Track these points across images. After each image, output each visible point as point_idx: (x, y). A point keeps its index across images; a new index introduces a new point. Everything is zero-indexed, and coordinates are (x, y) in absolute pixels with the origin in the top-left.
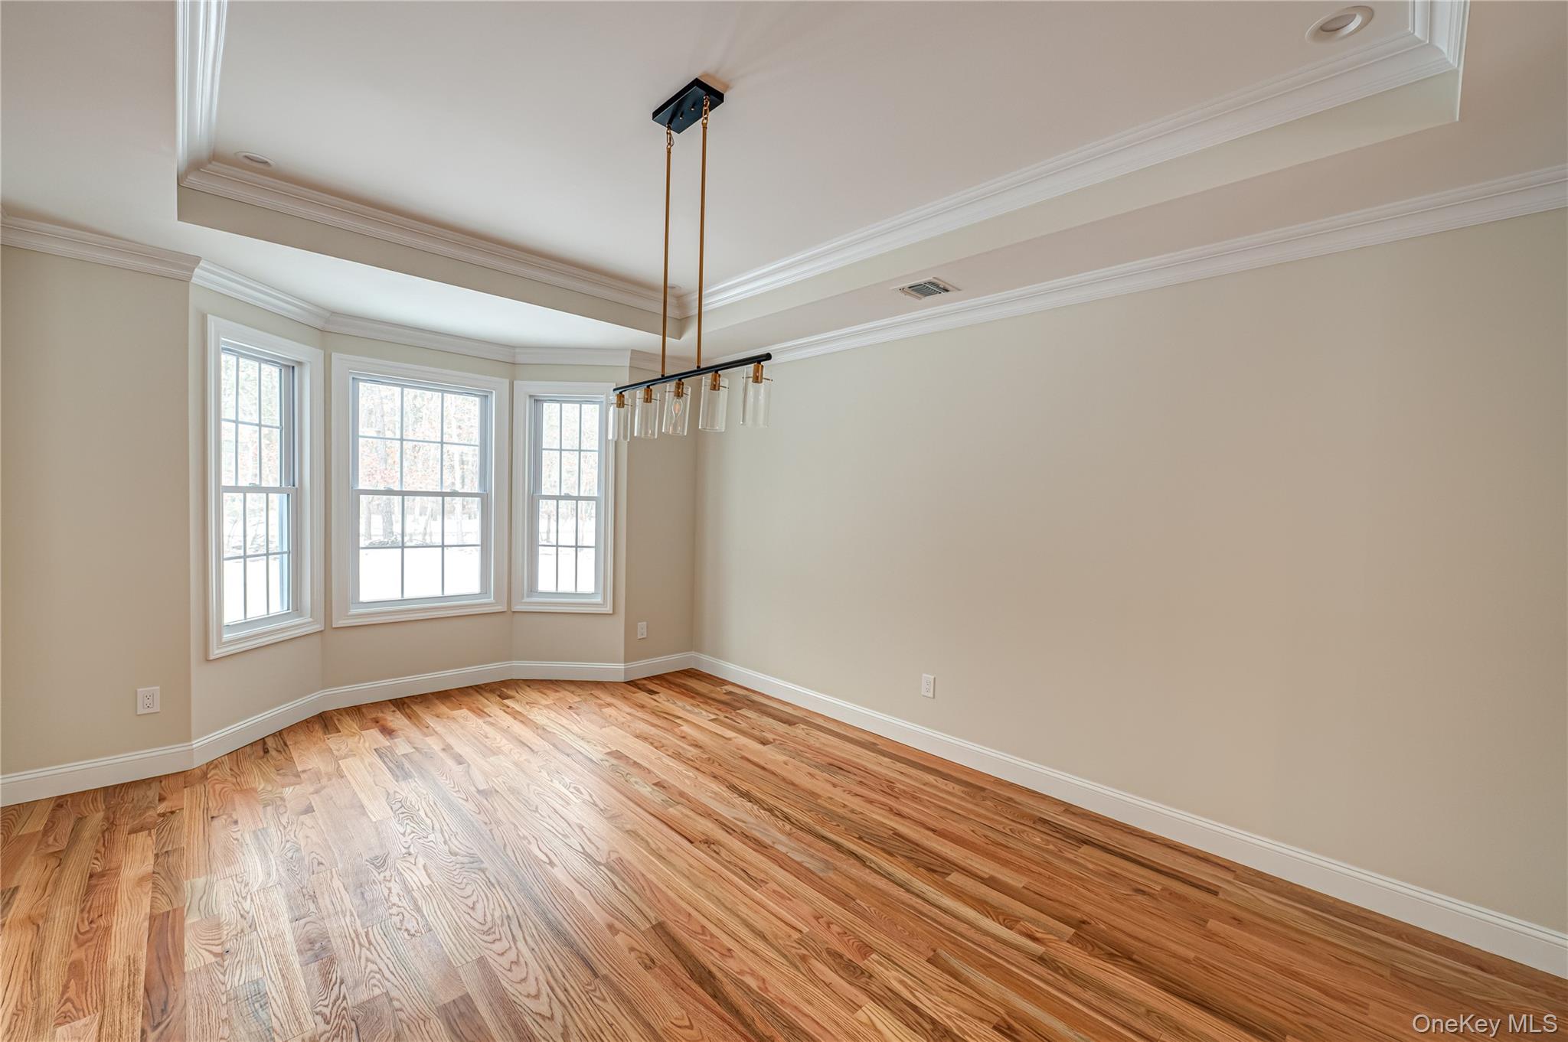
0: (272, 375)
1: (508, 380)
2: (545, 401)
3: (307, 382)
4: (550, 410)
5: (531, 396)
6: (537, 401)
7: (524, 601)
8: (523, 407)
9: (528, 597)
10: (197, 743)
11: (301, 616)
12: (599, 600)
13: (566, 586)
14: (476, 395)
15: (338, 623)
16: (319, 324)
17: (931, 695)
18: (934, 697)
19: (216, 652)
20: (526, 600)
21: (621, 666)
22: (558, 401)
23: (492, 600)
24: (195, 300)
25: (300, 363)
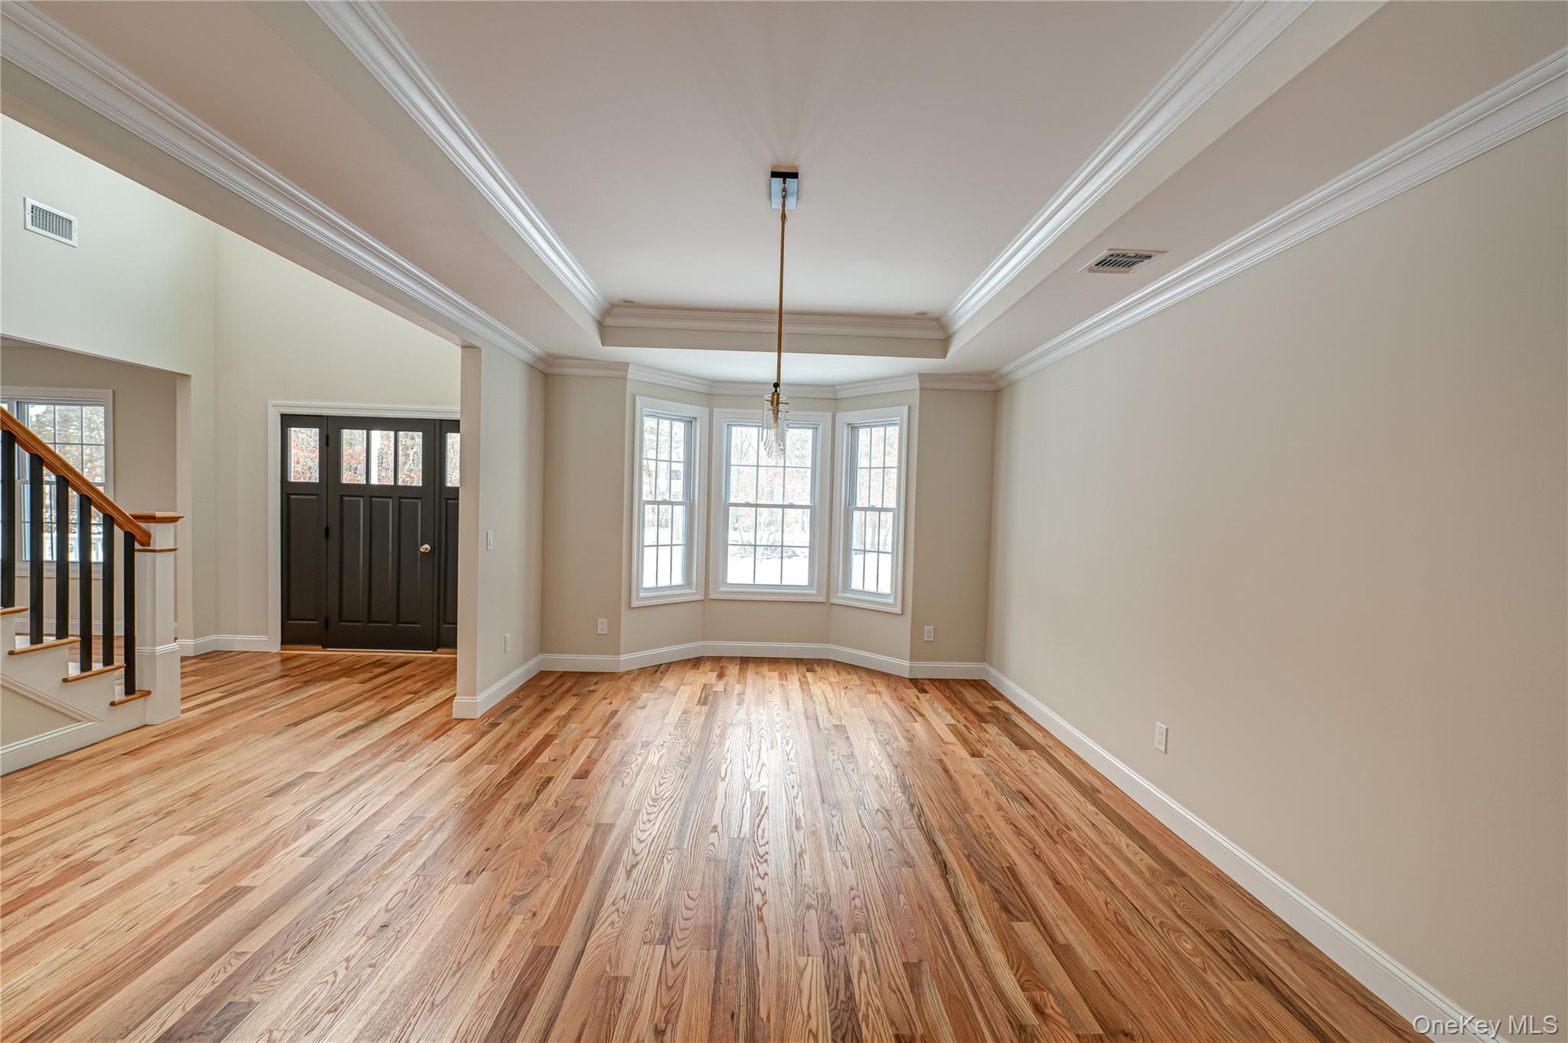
0: (679, 428)
1: (831, 414)
2: (860, 427)
3: (699, 428)
4: (863, 435)
5: (848, 424)
6: (854, 428)
7: (839, 595)
8: (843, 434)
9: (843, 592)
10: (623, 657)
11: (691, 588)
12: (891, 600)
13: (870, 587)
14: (809, 428)
15: (712, 596)
16: (706, 390)
17: (1163, 749)
18: (1166, 753)
19: (635, 604)
20: (840, 595)
21: (907, 663)
22: (868, 426)
23: (814, 592)
24: (630, 388)
25: (695, 418)
